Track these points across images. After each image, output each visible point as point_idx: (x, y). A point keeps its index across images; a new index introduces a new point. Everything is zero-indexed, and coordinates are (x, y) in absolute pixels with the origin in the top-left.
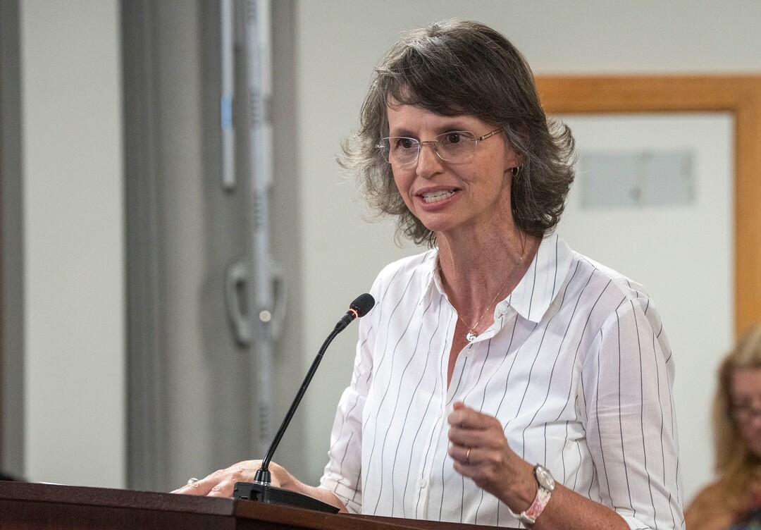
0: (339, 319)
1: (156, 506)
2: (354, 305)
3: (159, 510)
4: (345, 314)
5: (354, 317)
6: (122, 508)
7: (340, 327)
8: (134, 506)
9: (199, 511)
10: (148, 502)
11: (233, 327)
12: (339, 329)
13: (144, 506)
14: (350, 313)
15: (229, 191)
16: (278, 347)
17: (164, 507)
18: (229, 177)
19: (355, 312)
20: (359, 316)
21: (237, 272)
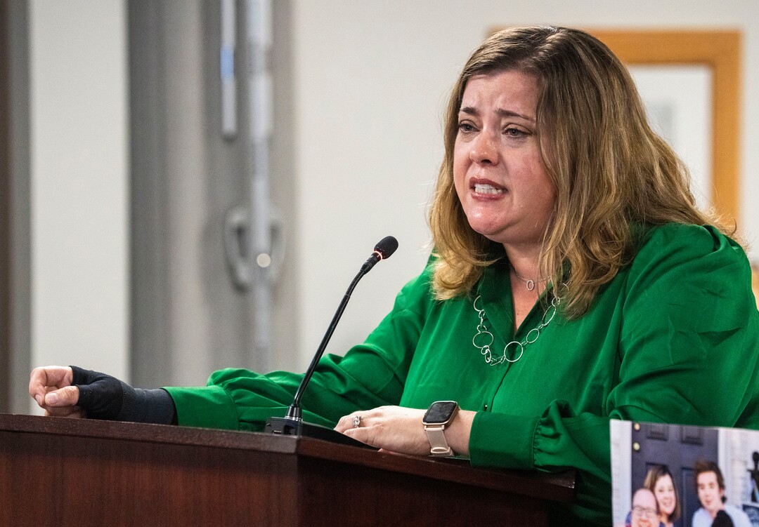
0: (364, 261)
1: (219, 444)
2: (378, 248)
3: (222, 448)
4: (369, 256)
5: (379, 259)
6: (186, 445)
7: (366, 269)
8: (198, 443)
9: (262, 449)
10: (211, 440)
11: (231, 270)
12: (365, 270)
13: (207, 444)
14: (375, 255)
15: (230, 140)
16: (276, 290)
17: (227, 445)
18: (229, 124)
19: (380, 254)
20: (383, 258)
21: (237, 218)
